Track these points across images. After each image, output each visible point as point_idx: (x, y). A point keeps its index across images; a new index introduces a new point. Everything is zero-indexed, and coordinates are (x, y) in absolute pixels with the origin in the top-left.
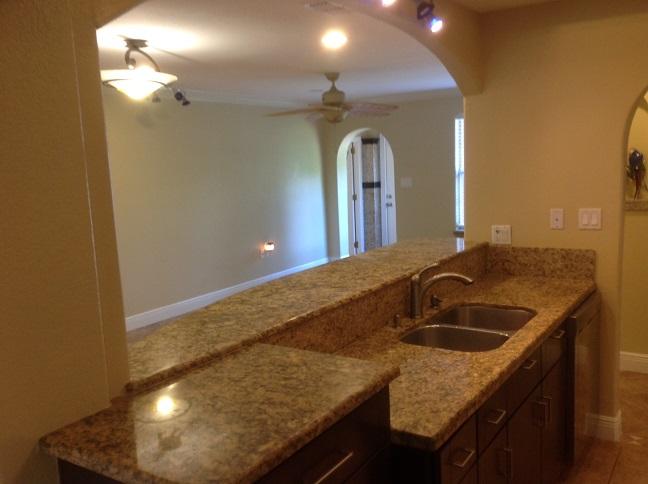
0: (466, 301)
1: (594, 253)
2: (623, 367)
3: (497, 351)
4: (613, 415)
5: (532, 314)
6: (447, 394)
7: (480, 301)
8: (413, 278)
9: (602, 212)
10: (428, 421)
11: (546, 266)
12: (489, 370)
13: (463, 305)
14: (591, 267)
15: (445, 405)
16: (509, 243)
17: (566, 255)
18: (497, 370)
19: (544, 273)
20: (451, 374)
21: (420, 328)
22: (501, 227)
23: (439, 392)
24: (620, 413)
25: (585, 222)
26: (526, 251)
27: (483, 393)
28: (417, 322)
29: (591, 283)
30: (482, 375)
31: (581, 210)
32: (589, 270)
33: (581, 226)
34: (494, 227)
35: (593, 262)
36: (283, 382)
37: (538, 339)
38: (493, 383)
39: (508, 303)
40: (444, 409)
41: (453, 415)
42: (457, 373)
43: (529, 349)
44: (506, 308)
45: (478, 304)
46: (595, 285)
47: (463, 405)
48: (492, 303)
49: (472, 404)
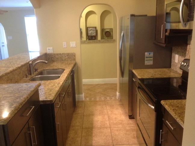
0: (45, 69)
1: (75, 54)
2: (83, 83)
3: (59, 79)
4: (82, 94)
5: (64, 70)
6: (51, 90)
7: (49, 69)
8: (30, 63)
9: (76, 43)
10: (49, 97)
11: (63, 58)
12: (59, 83)
13: (44, 70)
14: (74, 57)
15: (52, 92)
16: (53, 52)
17: (68, 55)
18: (61, 83)
19: (63, 60)
20: (50, 86)
21: (34, 77)
22: (50, 48)
23: (48, 90)
24: (84, 94)
25: (72, 45)
26: (58, 54)
27: (60, 88)
28: (33, 76)
29: (75, 61)
30: (58, 85)
31: (71, 42)
32: (74, 58)
33: (71, 47)
34: (48, 48)
35: (75, 56)
36: (7, 92)
37: (68, 75)
38: (61, 86)
39: (56, 68)
40: (52, 93)
41: (55, 94)
42: (51, 85)
43: (66, 77)
44: (56, 69)
45: (48, 69)
46: (76, 62)
47: (57, 91)
48: (52, 68)
49: (58, 91)
